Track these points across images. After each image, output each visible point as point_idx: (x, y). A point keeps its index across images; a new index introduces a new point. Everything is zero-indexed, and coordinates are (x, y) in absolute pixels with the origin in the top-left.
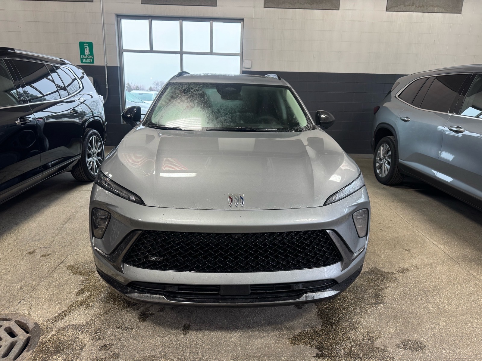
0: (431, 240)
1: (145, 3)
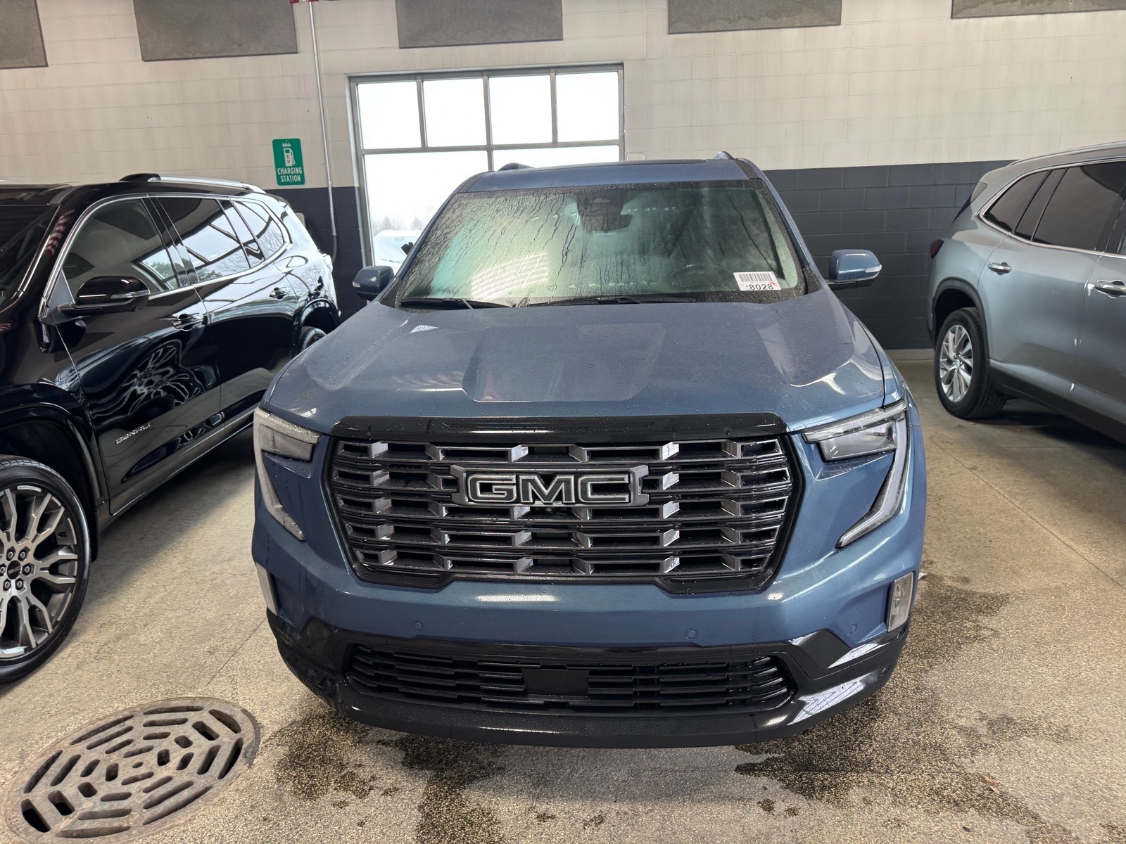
0: (1061, 537)
1: (408, 46)
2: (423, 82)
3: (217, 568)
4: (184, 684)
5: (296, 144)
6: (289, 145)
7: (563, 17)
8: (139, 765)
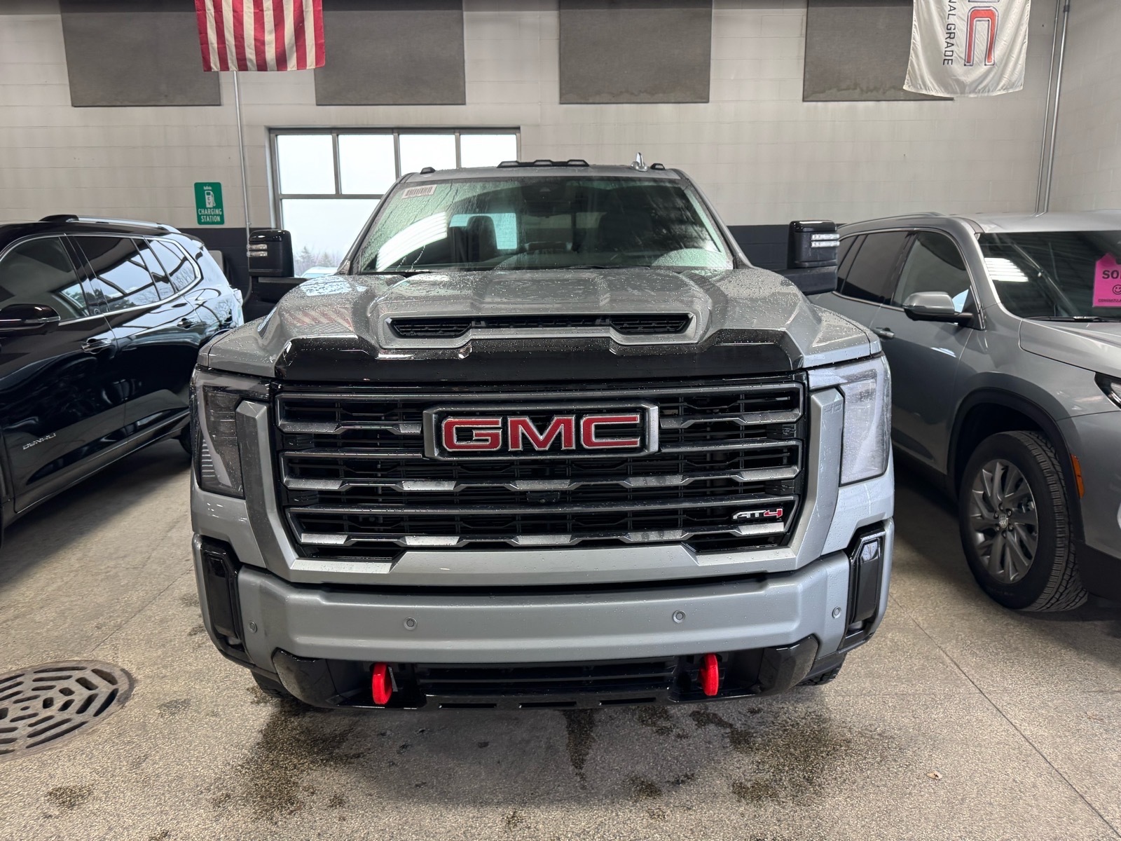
1: (324, 103)
2: (338, 136)
3: (112, 563)
4: (72, 651)
5: (216, 188)
6: (210, 188)
7: (467, 85)
8: (26, 708)
